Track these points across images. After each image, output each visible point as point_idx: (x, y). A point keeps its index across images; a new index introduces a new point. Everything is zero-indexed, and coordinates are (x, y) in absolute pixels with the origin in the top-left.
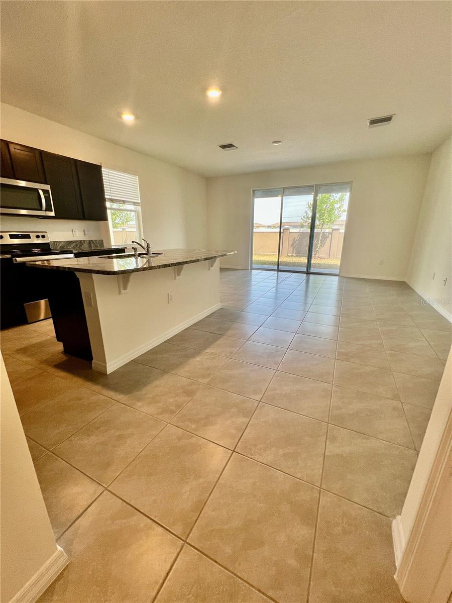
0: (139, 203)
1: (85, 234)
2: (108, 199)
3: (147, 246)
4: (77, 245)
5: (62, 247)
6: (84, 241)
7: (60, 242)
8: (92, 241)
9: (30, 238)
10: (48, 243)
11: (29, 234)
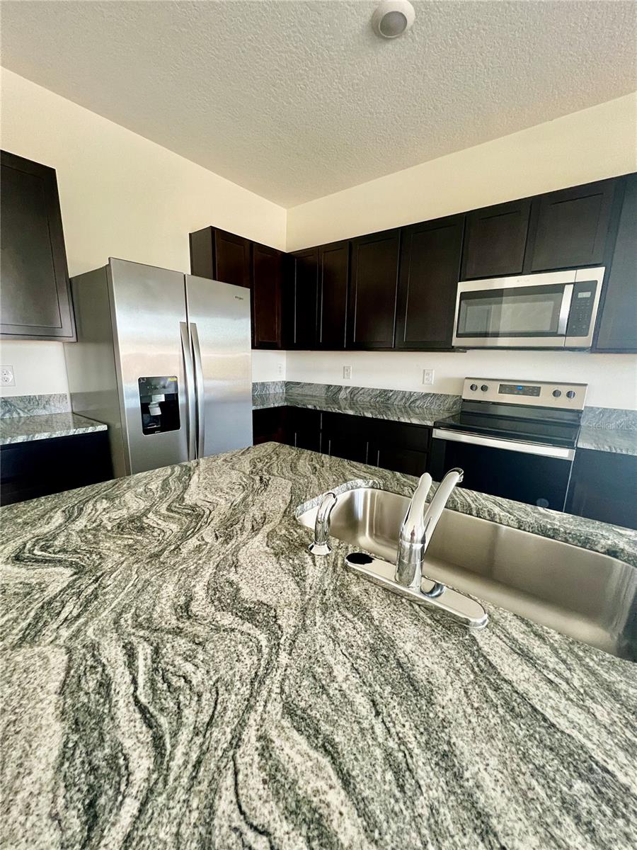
9: (538, 395)
10: (580, 412)
11: (540, 388)
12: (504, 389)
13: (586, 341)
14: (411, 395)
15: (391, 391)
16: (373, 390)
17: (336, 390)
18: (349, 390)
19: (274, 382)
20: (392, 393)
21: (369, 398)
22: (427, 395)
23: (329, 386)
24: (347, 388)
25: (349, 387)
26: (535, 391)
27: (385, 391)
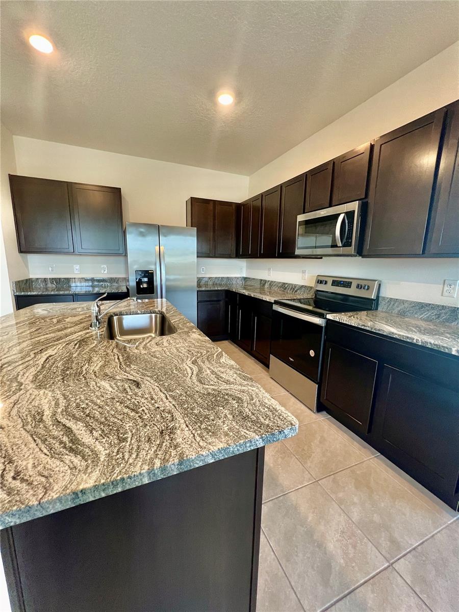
9: (350, 288)
11: (351, 282)
12: (334, 283)
13: (352, 249)
14: (295, 286)
15: (287, 284)
17: (264, 283)
19: (236, 277)
23: (261, 280)
24: (269, 281)
26: (349, 285)
27: (284, 283)
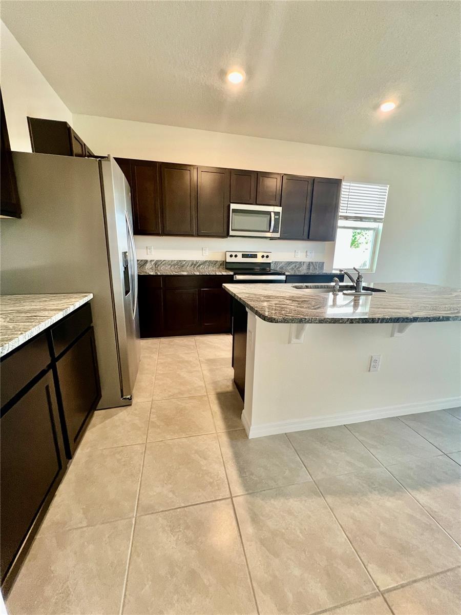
0: (381, 219)
1: (306, 255)
2: (341, 216)
3: (358, 278)
4: (295, 266)
5: (281, 268)
6: (304, 262)
7: (281, 262)
8: (312, 263)
9: (256, 258)
10: (270, 263)
11: (257, 254)
12: (244, 256)
13: (278, 235)
14: (196, 262)
15: (185, 261)
16: (172, 261)
17: (143, 263)
18: (154, 262)
20: (185, 263)
21: (169, 266)
22: (206, 261)
24: (151, 261)
25: (153, 260)
26: (255, 256)
27: (180, 261)
